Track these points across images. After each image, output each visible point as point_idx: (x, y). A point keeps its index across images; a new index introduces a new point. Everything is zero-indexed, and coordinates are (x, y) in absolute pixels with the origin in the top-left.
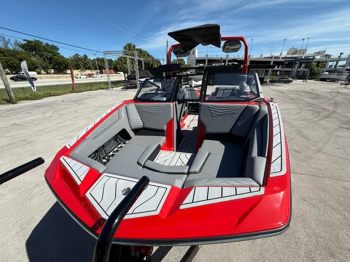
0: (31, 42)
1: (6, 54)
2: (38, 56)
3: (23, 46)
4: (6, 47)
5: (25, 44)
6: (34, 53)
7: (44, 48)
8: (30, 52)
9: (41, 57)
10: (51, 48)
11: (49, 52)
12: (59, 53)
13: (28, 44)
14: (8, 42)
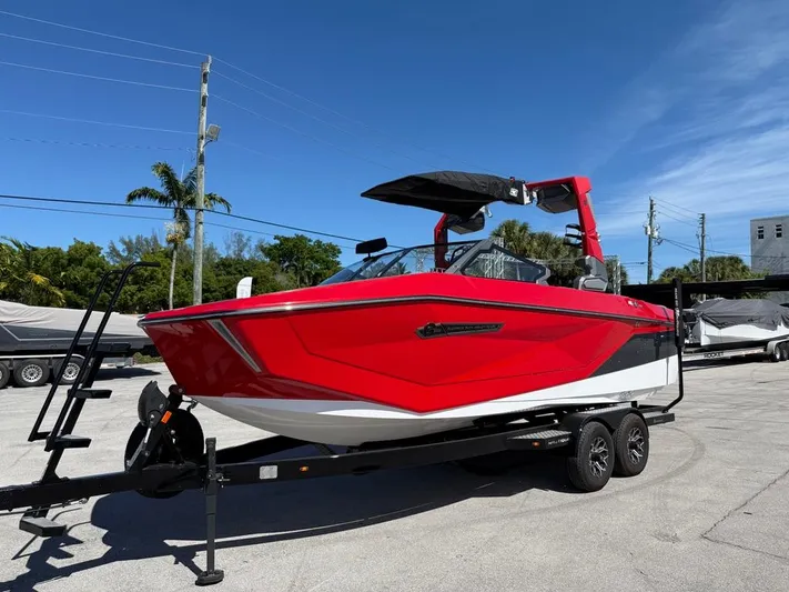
0: (287, 239)
1: (232, 270)
2: (291, 274)
3: (268, 252)
4: (239, 255)
5: (275, 246)
6: (287, 264)
7: (311, 251)
8: (279, 262)
9: (296, 273)
10: (326, 251)
11: (317, 262)
12: (338, 263)
13: (281, 244)
14: (245, 245)
